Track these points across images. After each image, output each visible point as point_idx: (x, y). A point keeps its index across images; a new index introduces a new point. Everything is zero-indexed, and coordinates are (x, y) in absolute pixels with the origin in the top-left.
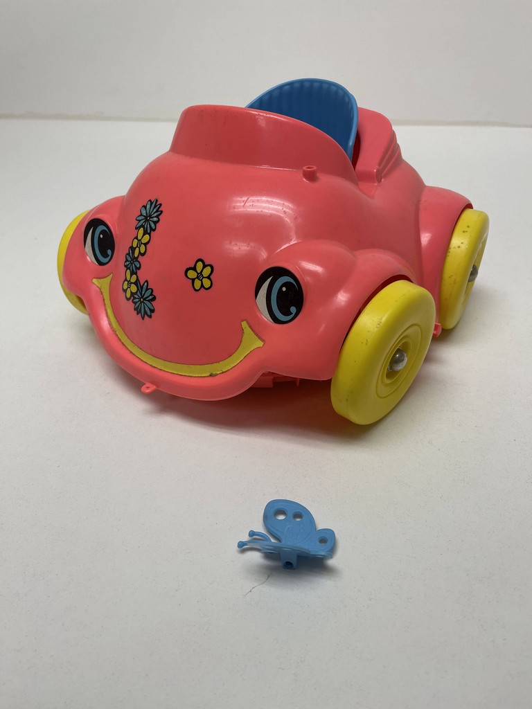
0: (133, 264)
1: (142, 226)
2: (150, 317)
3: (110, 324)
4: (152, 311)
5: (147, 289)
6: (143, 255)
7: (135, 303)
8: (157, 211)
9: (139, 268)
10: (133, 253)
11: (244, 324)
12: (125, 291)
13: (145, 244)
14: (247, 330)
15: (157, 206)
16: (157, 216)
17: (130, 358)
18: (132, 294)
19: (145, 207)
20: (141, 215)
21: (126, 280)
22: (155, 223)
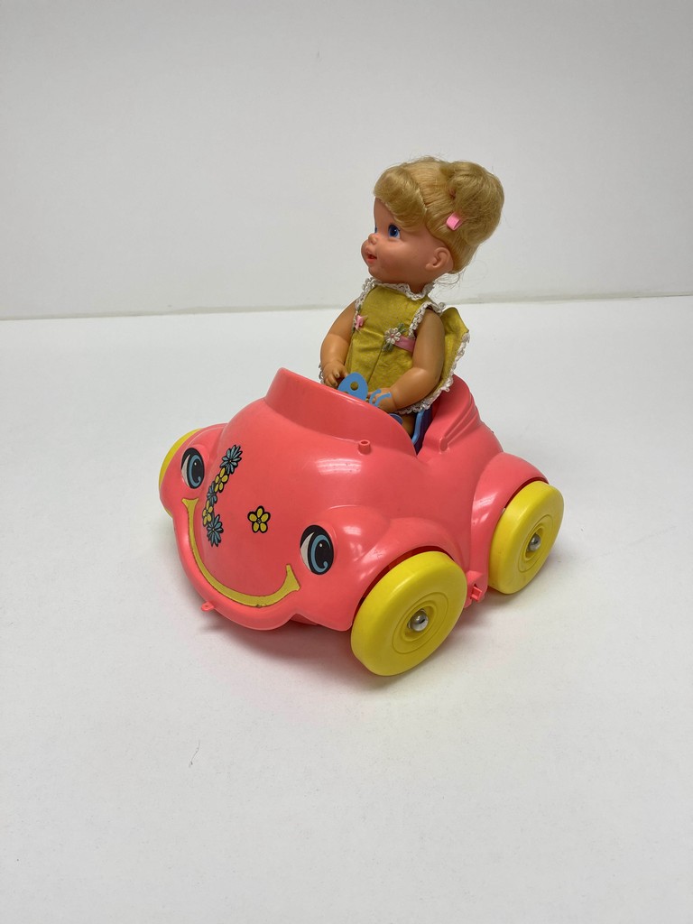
0: (213, 497)
1: (225, 467)
2: (217, 545)
3: (190, 542)
4: (219, 541)
5: (218, 522)
6: (221, 491)
7: (209, 531)
8: (238, 457)
9: (216, 502)
10: (214, 487)
11: (288, 568)
12: (204, 517)
13: (224, 483)
14: (290, 573)
15: (239, 451)
16: (237, 462)
17: (199, 575)
18: (208, 522)
19: (230, 450)
20: (226, 456)
21: (205, 508)
22: (235, 467)
